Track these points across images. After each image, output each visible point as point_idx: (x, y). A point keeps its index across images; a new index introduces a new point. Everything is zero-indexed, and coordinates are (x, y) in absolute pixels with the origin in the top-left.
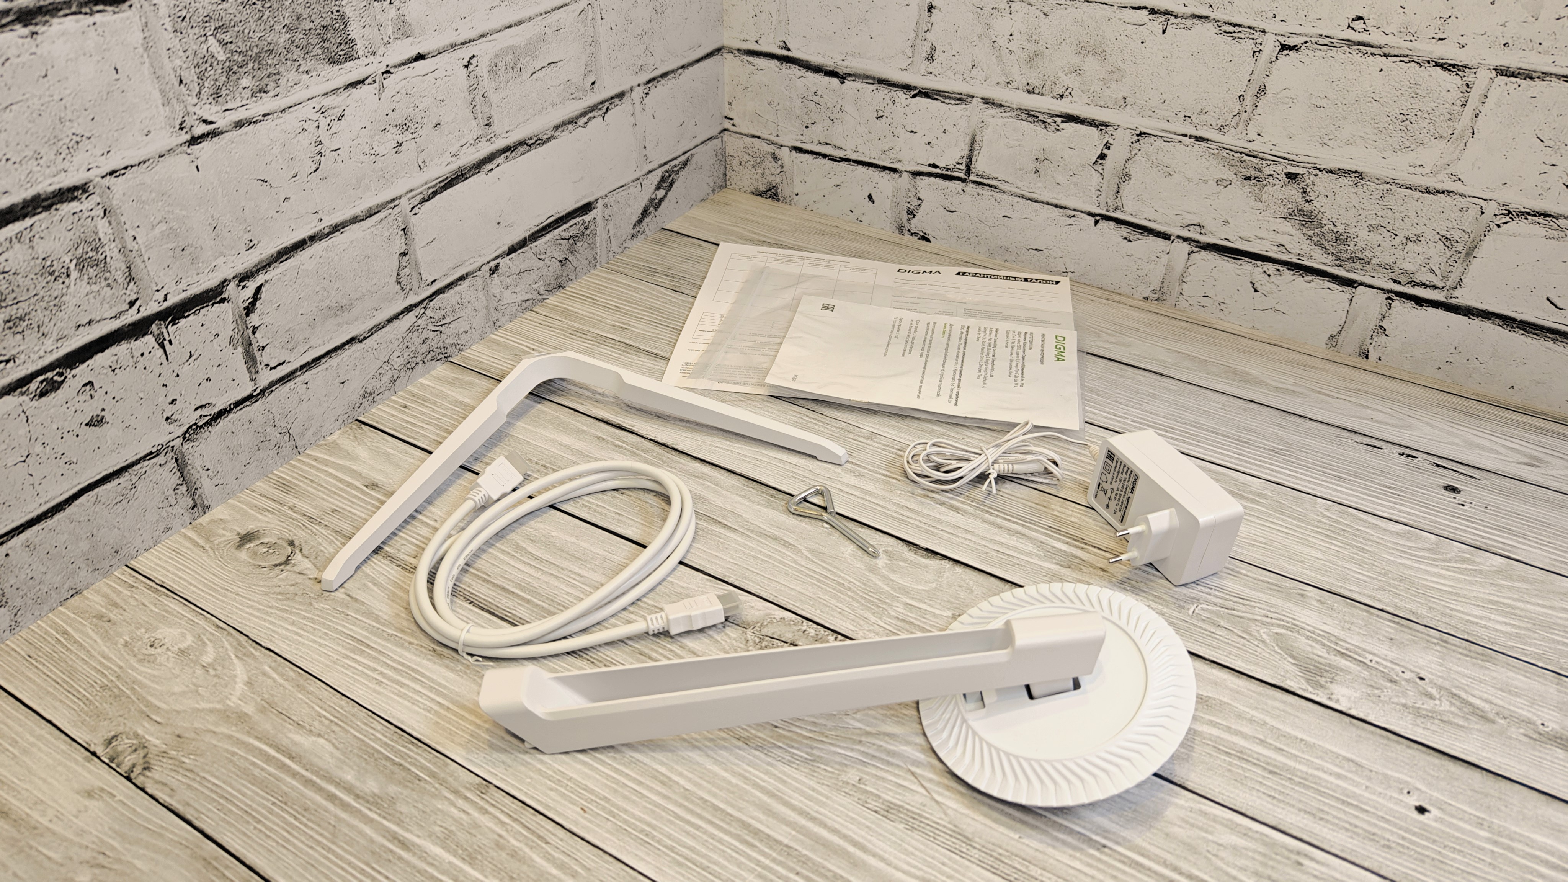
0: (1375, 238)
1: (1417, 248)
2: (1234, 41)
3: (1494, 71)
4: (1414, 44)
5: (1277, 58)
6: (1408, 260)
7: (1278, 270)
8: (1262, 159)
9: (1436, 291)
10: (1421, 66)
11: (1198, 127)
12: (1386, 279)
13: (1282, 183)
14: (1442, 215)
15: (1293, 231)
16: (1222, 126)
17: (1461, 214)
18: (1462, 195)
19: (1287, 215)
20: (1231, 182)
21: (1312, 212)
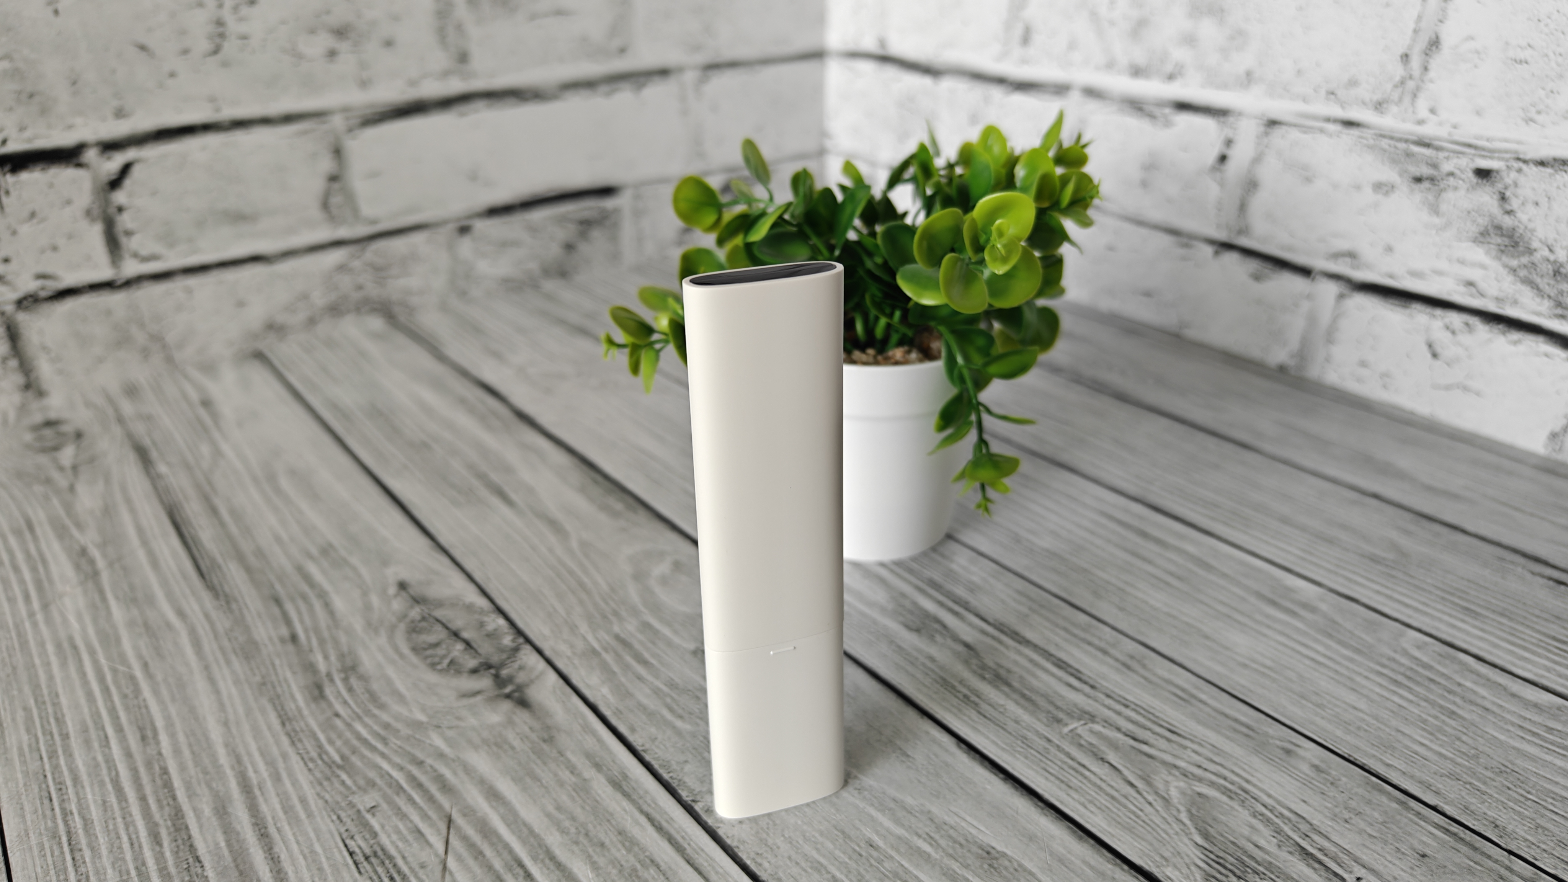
7: (1467, 324)
11: (1346, 104)
13: (1467, 186)
15: (1488, 261)
16: (1379, 103)
19: (1478, 235)
20: (1393, 187)
21: (1514, 229)
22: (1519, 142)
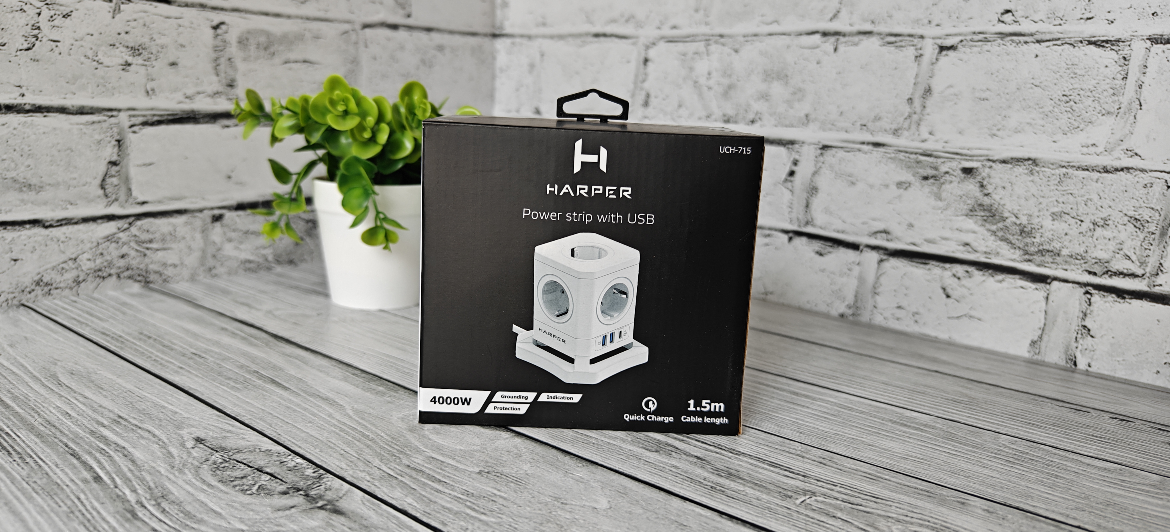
0: (1060, 226)
1: (1107, 233)
2: (897, 50)
3: (1148, 41)
4: (1064, 27)
5: (937, 59)
6: (1099, 247)
7: (967, 272)
8: (937, 157)
9: (1137, 280)
10: (1074, 46)
11: (874, 133)
12: (1080, 271)
13: (958, 179)
14: (1126, 194)
15: (976, 228)
16: (896, 130)
17: (1145, 191)
18: (1143, 171)
19: (968, 211)
20: (910, 184)
21: (991, 205)
22: (988, 149)
